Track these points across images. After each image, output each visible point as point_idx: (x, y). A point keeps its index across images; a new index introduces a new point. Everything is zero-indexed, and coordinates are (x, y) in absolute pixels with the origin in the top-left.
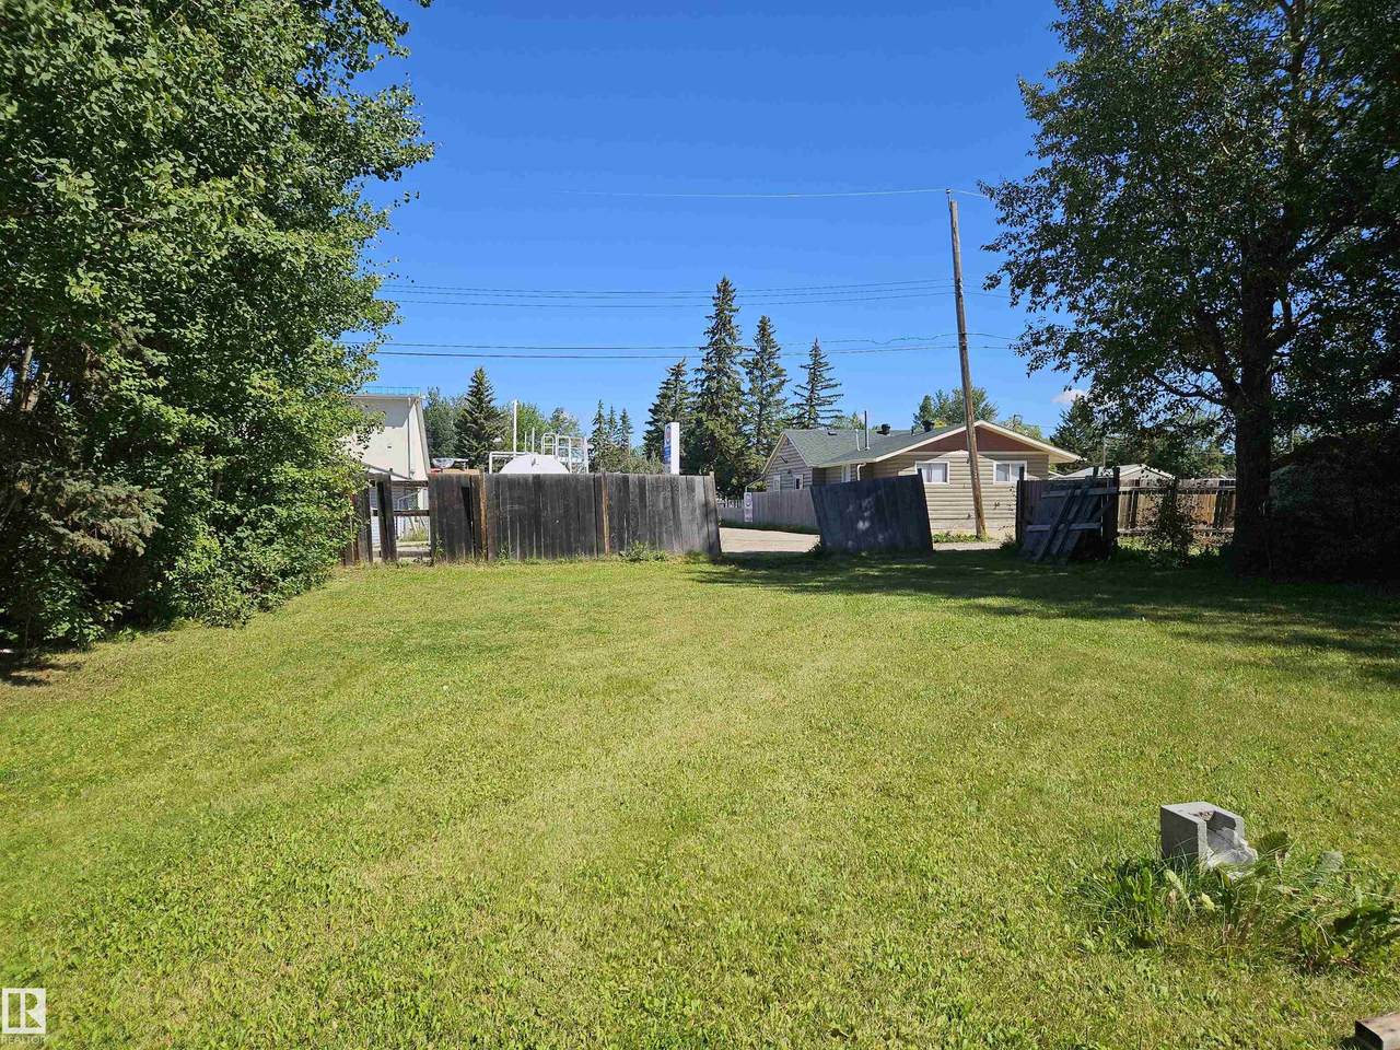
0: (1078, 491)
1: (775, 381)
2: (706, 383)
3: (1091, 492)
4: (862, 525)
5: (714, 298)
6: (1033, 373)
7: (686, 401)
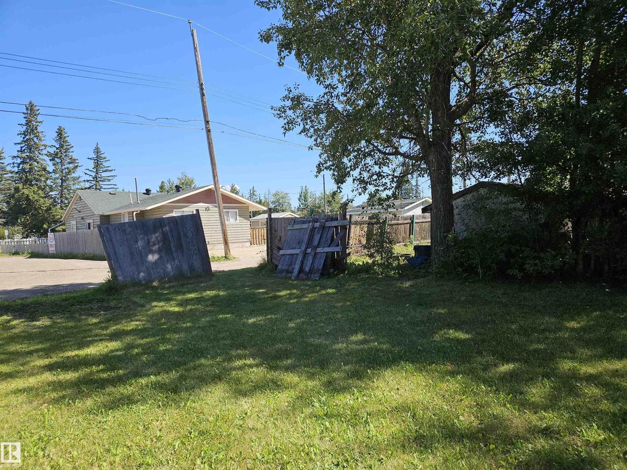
0: (317, 225)
1: (71, 166)
2: (21, 166)
3: (328, 224)
4: (152, 258)
5: (24, 113)
6: (288, 133)
7: (5, 176)
